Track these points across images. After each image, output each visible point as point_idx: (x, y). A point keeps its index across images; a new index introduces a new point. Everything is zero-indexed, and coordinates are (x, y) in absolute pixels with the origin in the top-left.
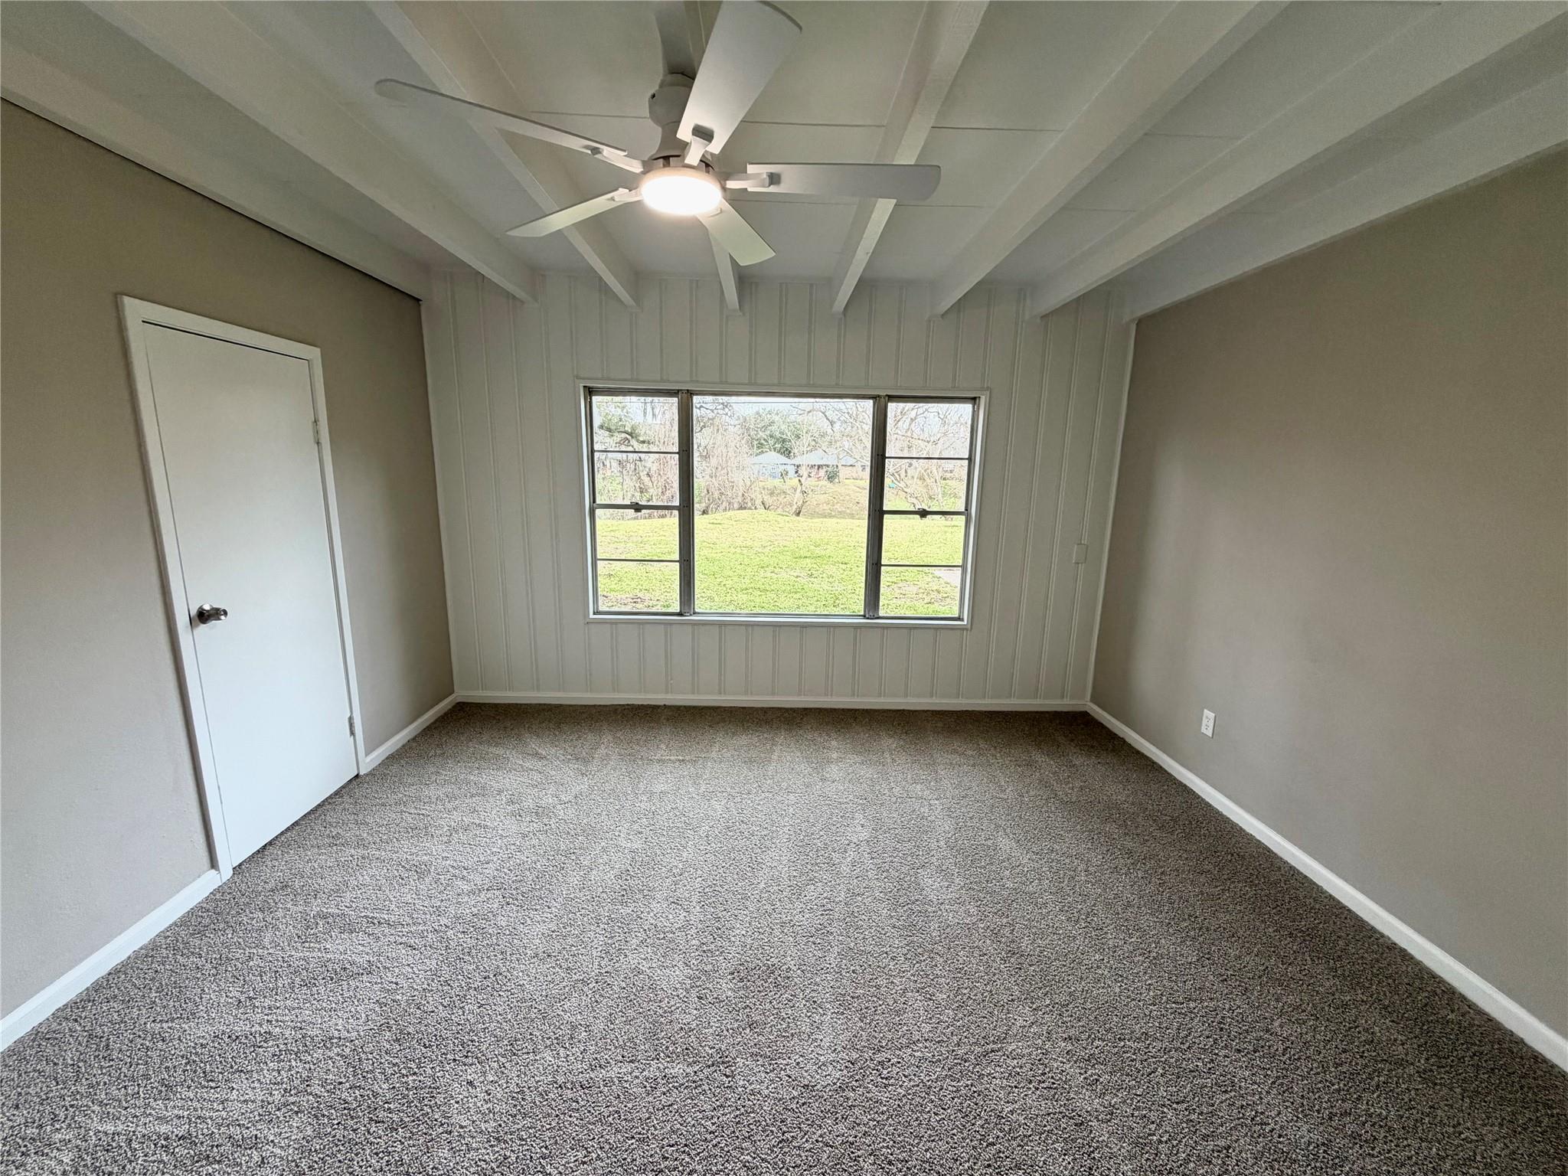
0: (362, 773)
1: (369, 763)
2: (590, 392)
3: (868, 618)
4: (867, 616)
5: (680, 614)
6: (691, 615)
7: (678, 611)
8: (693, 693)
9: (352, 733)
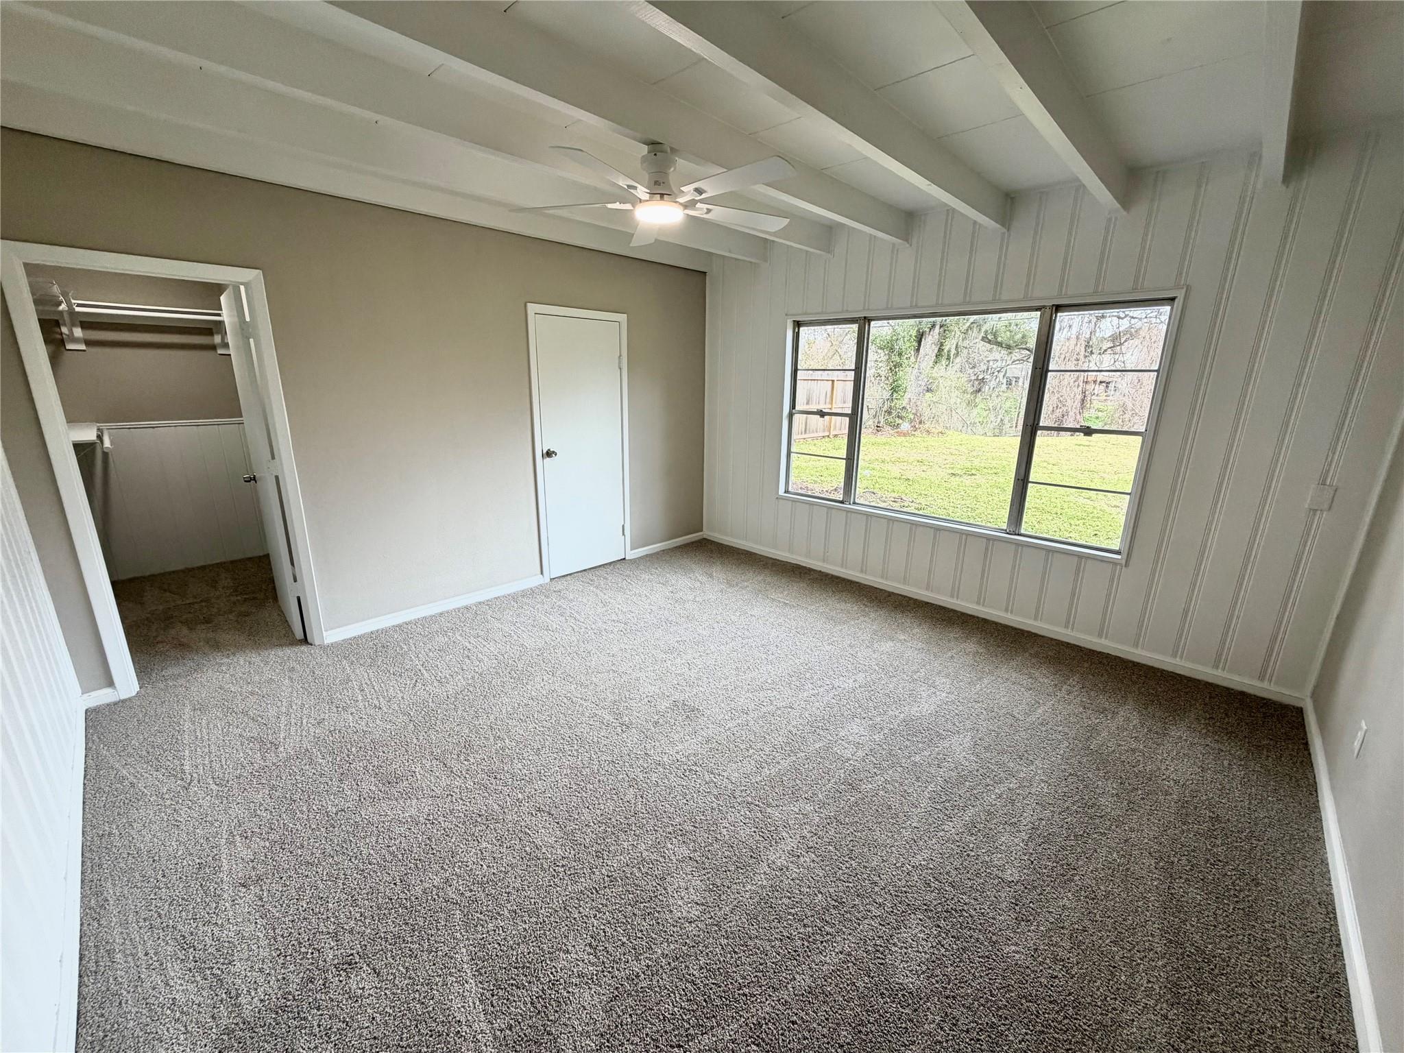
0: (627, 558)
1: (632, 555)
2: (798, 324)
3: (1008, 533)
4: (1008, 531)
5: (842, 502)
6: (850, 504)
7: (841, 499)
8: (842, 567)
9: (623, 534)
